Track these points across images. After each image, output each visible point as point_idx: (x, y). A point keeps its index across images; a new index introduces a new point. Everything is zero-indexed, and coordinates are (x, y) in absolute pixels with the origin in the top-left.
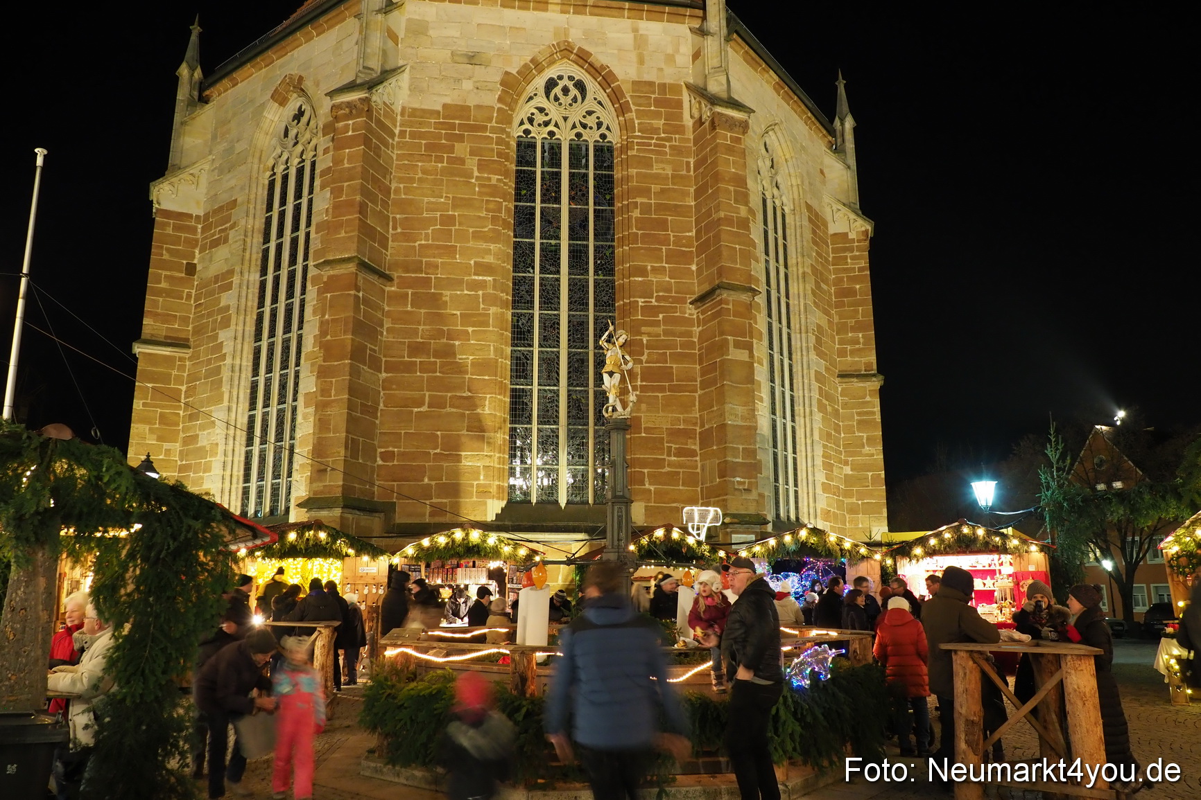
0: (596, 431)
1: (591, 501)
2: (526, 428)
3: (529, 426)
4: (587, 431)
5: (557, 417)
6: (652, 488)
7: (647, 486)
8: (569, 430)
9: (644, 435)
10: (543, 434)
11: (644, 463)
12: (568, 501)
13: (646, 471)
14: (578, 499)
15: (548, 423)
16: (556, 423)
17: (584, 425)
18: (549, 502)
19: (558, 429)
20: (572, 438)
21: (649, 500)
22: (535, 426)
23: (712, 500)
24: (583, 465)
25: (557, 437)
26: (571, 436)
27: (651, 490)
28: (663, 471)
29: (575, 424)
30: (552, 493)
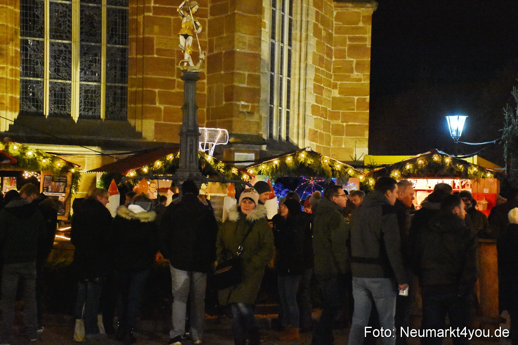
0: (108, 49)
1: (102, 115)
2: (38, 41)
3: (41, 39)
4: (100, 48)
5: (70, 32)
6: (162, 107)
7: (158, 105)
8: (82, 47)
9: (156, 56)
10: (56, 48)
11: (155, 83)
12: (80, 115)
13: (157, 90)
14: (90, 114)
15: (61, 38)
16: (69, 38)
17: (97, 42)
18: (61, 115)
19: (70, 44)
20: (85, 54)
21: (158, 118)
22: (47, 41)
23: (218, 120)
24: (95, 81)
25: (70, 52)
26: (84, 53)
27: (160, 109)
28: (173, 91)
29: (87, 41)
30: (65, 107)
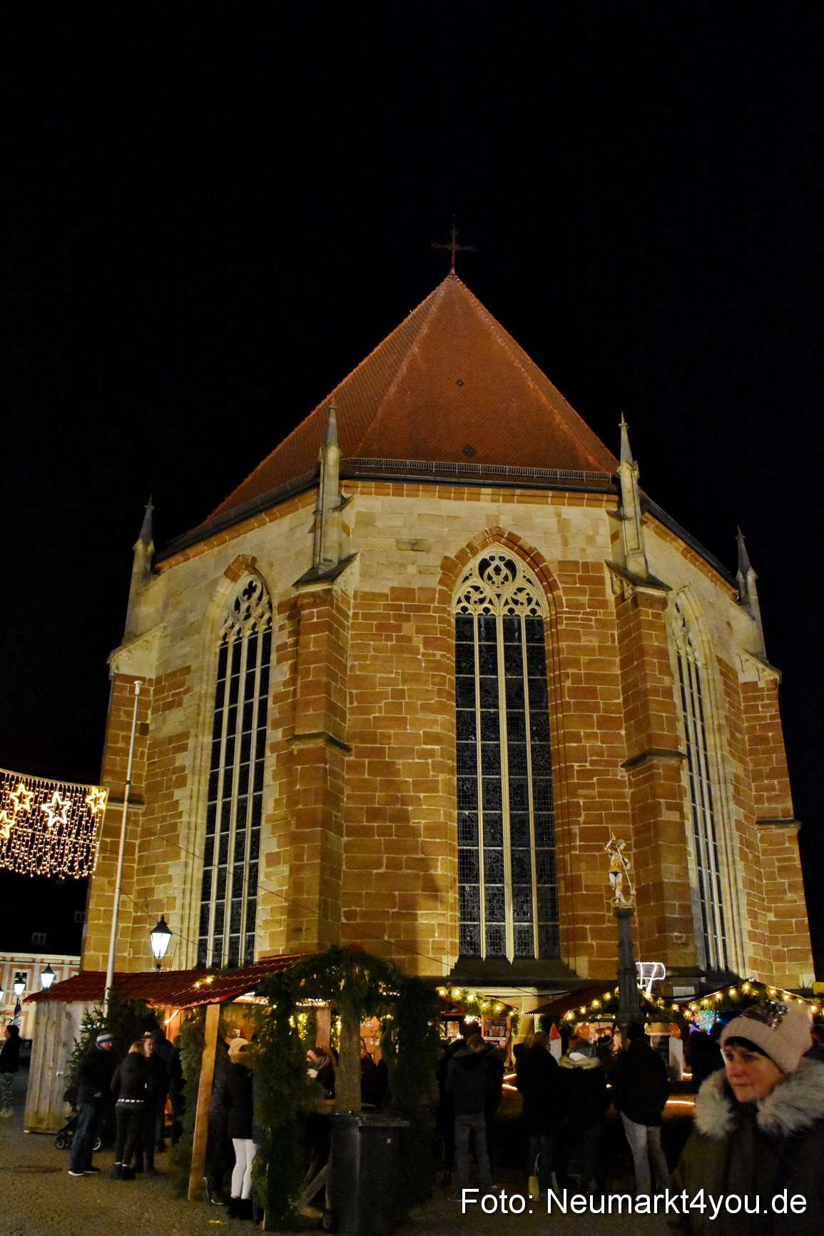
0: (538, 889)
1: (536, 956)
2: (474, 887)
3: (477, 885)
4: (530, 889)
5: (502, 876)
6: (594, 943)
7: (589, 941)
8: (514, 889)
9: (584, 892)
10: (490, 892)
11: (586, 920)
12: (515, 956)
13: (588, 927)
14: (524, 954)
15: (494, 882)
16: (502, 881)
17: (527, 883)
18: (497, 957)
19: (503, 887)
20: (517, 895)
21: (591, 955)
22: (482, 885)
23: (652, 954)
24: (527, 921)
25: (503, 895)
26: (516, 893)
27: (592, 945)
28: (605, 926)
29: (518, 883)
30: (500, 949)
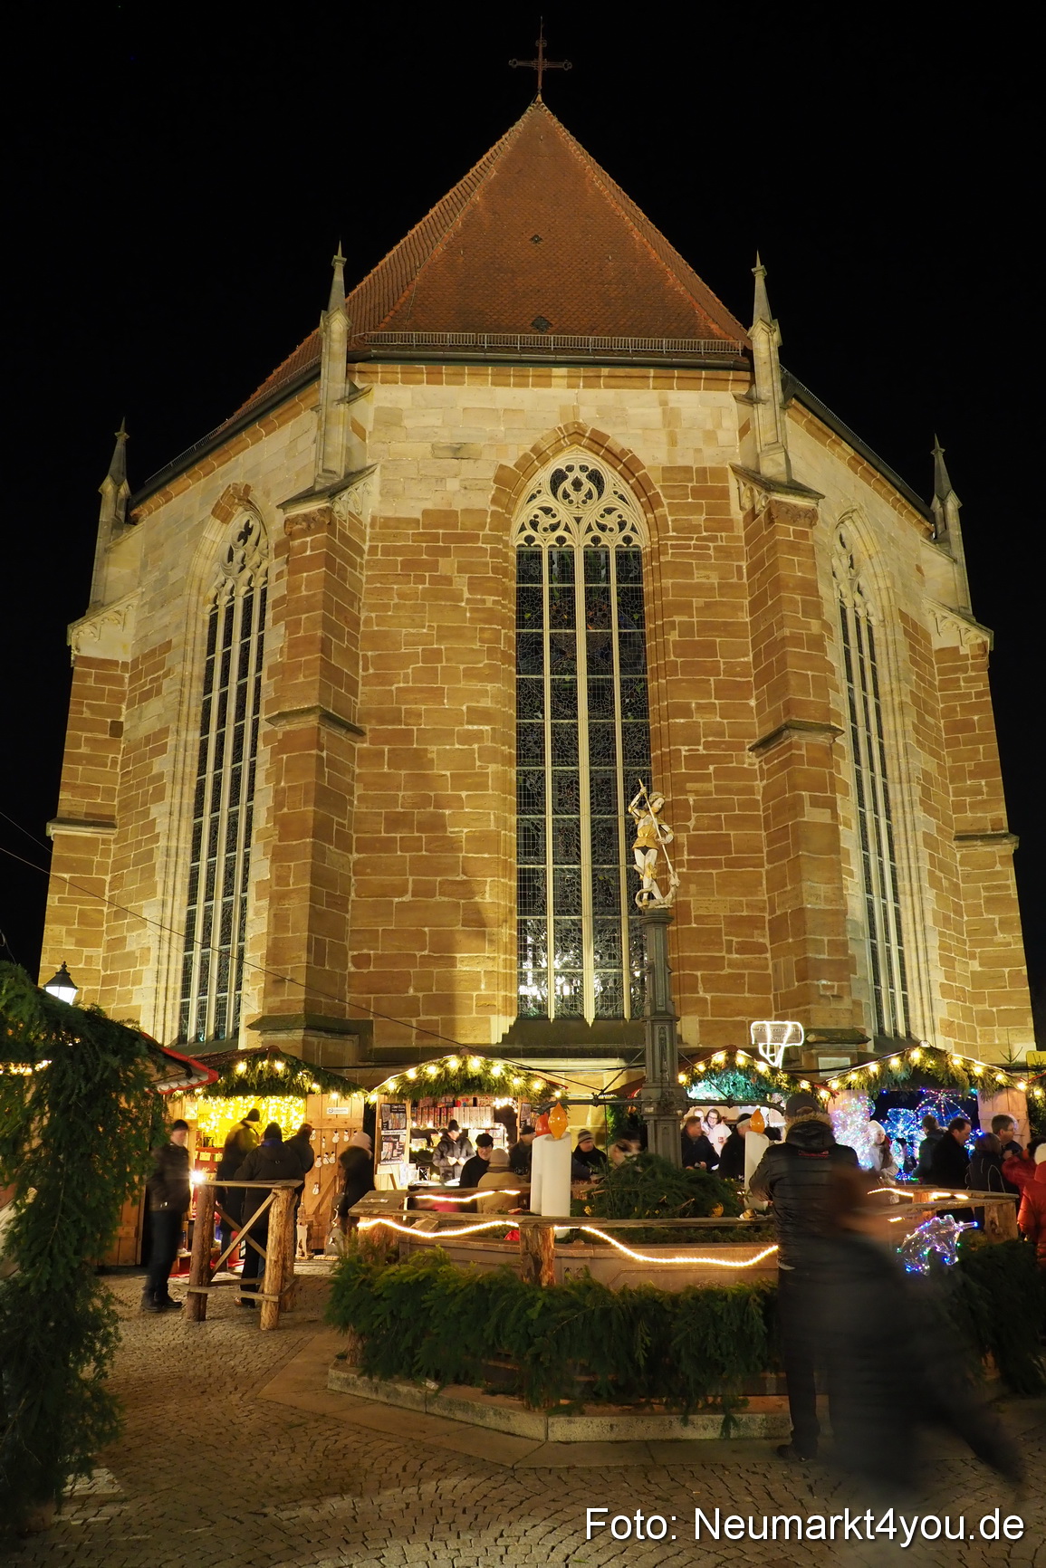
0: (631, 923)
1: (627, 1015)
2: (539, 920)
3: (543, 917)
4: (619, 922)
5: (580, 904)
6: (708, 996)
7: (702, 994)
8: (595, 922)
9: (694, 925)
10: (562, 927)
11: (696, 964)
12: (597, 1015)
13: (699, 973)
14: (610, 1012)
15: (568, 913)
16: (578, 912)
17: (615, 914)
18: (572, 1018)
19: (581, 920)
20: (600, 932)
21: (704, 1013)
22: (550, 918)
23: (790, 1011)
24: (615, 967)
25: (580, 931)
26: (599, 929)
27: (706, 999)
28: (722, 972)
29: (602, 914)
30: (576, 1006)
